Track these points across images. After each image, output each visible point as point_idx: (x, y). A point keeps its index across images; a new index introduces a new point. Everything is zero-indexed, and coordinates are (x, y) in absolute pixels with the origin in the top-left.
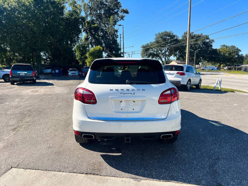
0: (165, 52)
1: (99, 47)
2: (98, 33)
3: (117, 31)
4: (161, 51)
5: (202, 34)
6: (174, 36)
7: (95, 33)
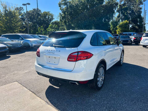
1: (126, 21)
2: (127, 12)
3: (141, 9)
7: (125, 12)
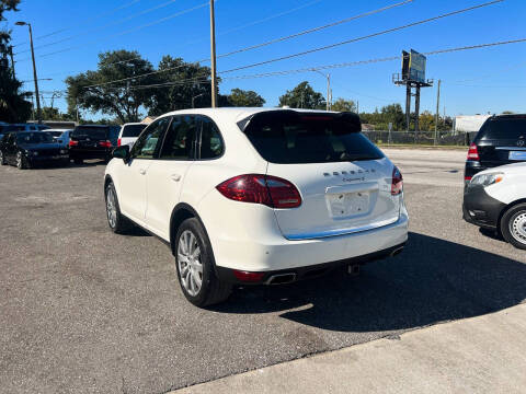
0: (127, 96)
3: (6, 37)
4: (117, 94)
5: (198, 65)
6: (143, 63)
